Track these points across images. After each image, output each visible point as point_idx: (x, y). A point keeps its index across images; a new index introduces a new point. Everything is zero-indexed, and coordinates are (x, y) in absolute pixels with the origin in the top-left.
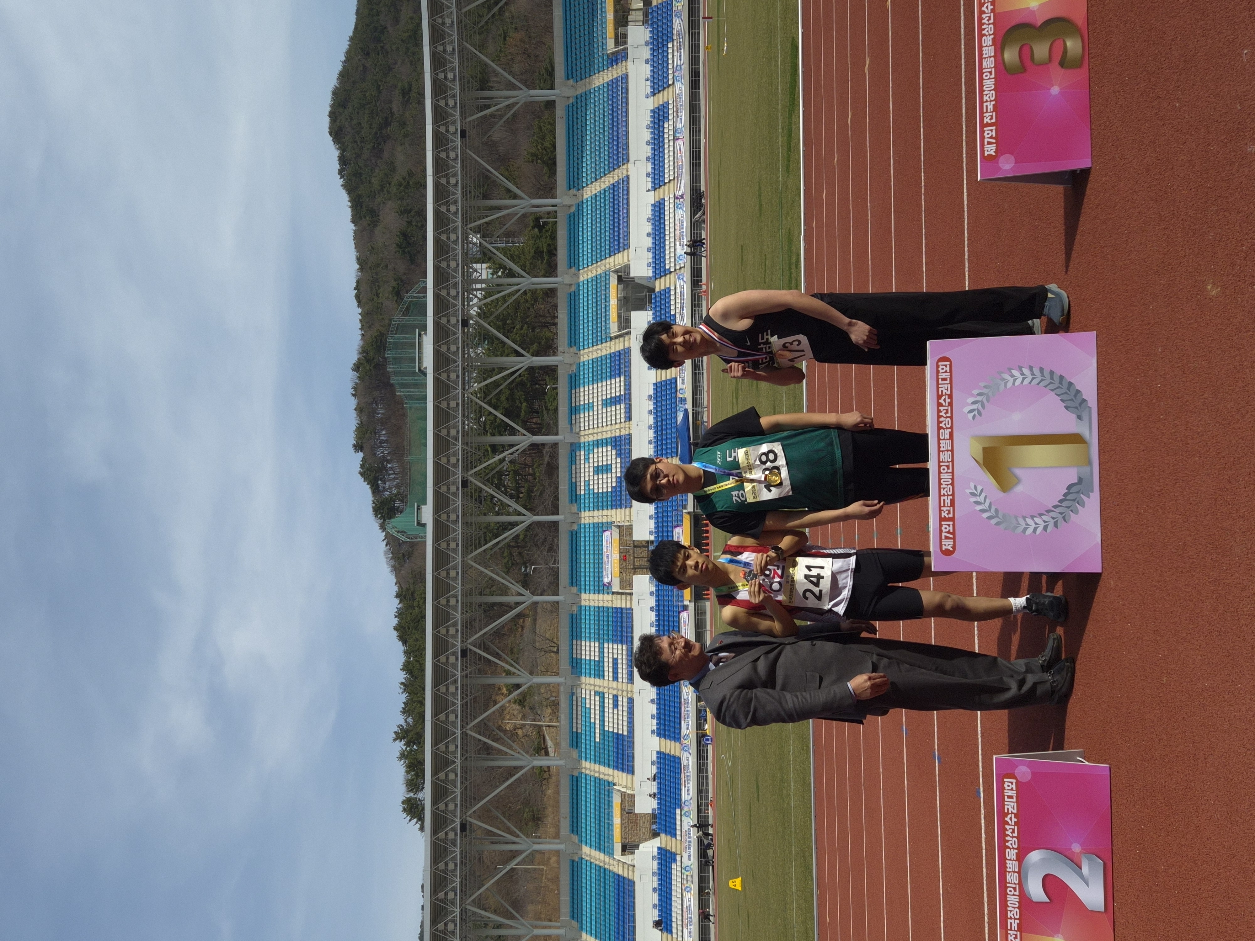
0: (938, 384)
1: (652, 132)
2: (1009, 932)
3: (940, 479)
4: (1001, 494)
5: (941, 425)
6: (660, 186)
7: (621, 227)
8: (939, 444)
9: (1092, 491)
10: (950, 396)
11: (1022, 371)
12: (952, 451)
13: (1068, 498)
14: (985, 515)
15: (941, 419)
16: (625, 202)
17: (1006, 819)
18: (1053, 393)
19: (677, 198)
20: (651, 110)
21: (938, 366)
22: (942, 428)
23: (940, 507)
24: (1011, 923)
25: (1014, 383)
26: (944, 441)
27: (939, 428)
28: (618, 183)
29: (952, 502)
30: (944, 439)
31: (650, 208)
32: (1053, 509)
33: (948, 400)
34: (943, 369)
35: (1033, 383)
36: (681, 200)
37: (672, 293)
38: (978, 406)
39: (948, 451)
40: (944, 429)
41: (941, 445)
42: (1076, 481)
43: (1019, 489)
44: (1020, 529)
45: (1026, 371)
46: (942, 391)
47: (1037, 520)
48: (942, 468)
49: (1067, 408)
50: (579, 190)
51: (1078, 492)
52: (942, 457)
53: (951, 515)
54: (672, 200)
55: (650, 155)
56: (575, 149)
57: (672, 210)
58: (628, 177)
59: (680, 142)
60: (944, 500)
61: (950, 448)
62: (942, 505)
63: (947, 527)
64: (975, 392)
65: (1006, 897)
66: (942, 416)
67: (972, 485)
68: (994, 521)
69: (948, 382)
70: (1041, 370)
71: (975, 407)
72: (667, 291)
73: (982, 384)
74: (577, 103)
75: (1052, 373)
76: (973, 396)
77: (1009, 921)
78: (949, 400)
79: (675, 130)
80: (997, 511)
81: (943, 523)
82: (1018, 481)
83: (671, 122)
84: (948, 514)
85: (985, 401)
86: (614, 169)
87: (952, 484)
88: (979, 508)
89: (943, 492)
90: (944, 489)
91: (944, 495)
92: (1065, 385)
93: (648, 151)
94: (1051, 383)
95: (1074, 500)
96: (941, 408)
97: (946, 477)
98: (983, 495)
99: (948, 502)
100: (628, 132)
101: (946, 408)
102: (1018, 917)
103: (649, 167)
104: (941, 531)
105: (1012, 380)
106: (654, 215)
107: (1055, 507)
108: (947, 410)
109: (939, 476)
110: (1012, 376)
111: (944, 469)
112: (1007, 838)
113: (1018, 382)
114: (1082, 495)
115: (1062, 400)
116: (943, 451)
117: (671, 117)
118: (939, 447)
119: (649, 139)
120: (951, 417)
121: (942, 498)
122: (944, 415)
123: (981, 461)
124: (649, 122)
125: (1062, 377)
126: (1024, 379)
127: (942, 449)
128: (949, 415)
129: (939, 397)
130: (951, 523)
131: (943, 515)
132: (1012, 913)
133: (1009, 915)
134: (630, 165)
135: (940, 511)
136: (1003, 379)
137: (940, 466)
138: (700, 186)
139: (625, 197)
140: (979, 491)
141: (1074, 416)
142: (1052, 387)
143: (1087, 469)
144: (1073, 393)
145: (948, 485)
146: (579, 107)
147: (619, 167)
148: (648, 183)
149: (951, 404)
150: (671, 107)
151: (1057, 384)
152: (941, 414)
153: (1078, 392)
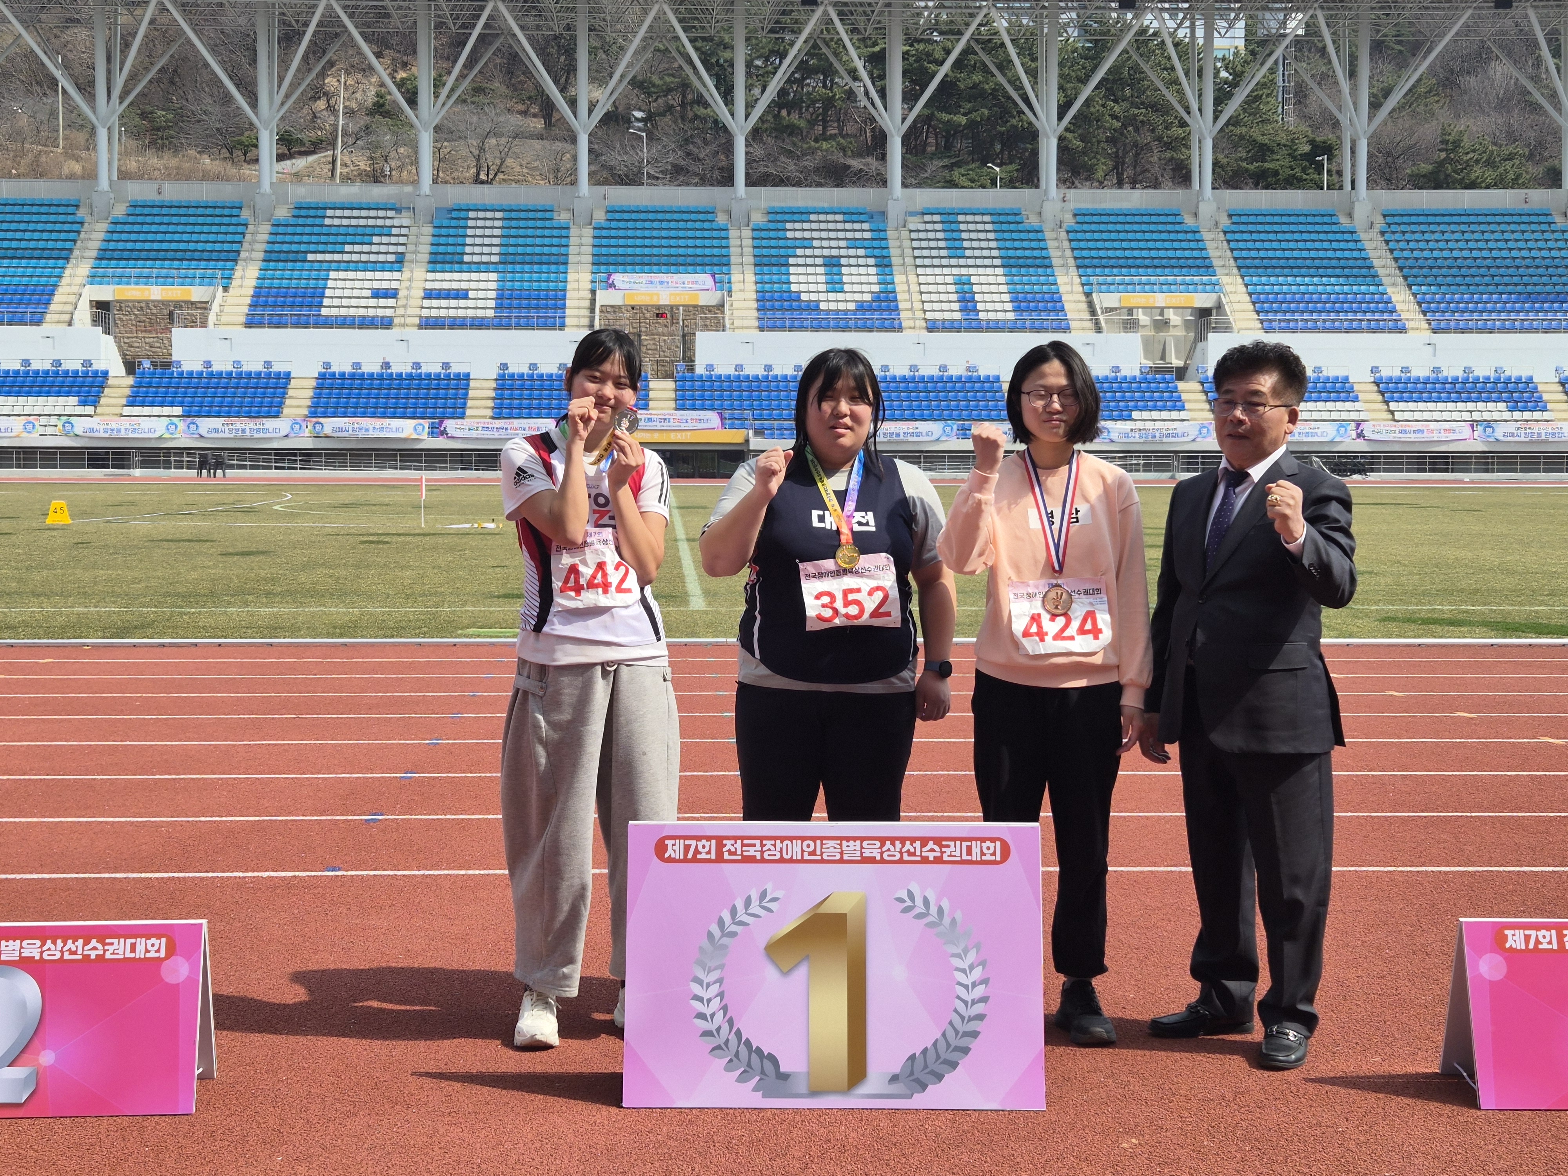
0: (962, 839)
1: (1488, 378)
3: (791, 839)
4: (762, 944)
5: (888, 843)
6: (1382, 393)
7: (1306, 316)
8: (855, 839)
9: (764, 1096)
10: (939, 860)
11: (981, 983)
12: (841, 861)
13: (754, 1055)
14: (726, 916)
15: (898, 844)
16: (1355, 325)
18: (938, 1035)
19: (1358, 426)
20: (1531, 378)
21: (993, 840)
22: (883, 845)
23: (742, 838)
25: (958, 969)
26: (858, 848)
27: (882, 840)
28: (1393, 311)
29: (751, 860)
30: (862, 847)
31: (1340, 373)
32: (734, 1030)
33: (931, 856)
34: (988, 848)
35: (957, 1001)
36: (1354, 434)
37: (1174, 415)
38: (920, 908)
39: (842, 853)
40: (881, 848)
41: (852, 843)
42: (782, 1070)
43: (771, 973)
44: (701, 974)
45: (979, 991)
46: (949, 846)
47: (716, 1003)
48: (811, 843)
49: (912, 1058)
50: (1383, 233)
51: (763, 1072)
52: (831, 843)
53: (726, 856)
54: (1354, 416)
55: (1445, 374)
56: (1463, 227)
57: (1335, 416)
58: (1403, 330)
59: (1466, 431)
60: (754, 845)
61: (846, 857)
62: (746, 842)
63: (707, 849)
64: (945, 904)
66: (903, 846)
67: (778, 894)
68: (715, 929)
69: (965, 857)
70: (980, 1017)
71: (919, 902)
72: (1177, 405)
73: (958, 916)
74: (1553, 232)
75: (975, 1034)
76: (939, 899)
78: (931, 858)
79: (1488, 423)
80: (733, 934)
81: (714, 842)
82: (786, 973)
83: (1507, 415)
84: (729, 851)
85: (930, 919)
86: (1419, 304)
87: (782, 860)
88: (740, 905)
89: (769, 843)
90: (774, 845)
91: (762, 845)
92: (952, 1056)
93: (1452, 370)
94: (957, 1032)
95: (749, 1065)
96: (918, 844)
97: (795, 849)
98: (762, 912)
99: (751, 851)
100: (1491, 331)
101: (918, 853)
103: (1420, 371)
104: (698, 838)
105: (965, 965)
106: (1327, 380)
107: (739, 1034)
108: (913, 854)
109: (797, 838)
110: (972, 967)
111: (808, 846)
113: (960, 977)
114: (758, 1078)
115: (925, 1051)
116: (841, 845)
117: (1517, 415)
118: (848, 839)
119: (1476, 373)
120: (901, 861)
121: (758, 842)
122: (904, 850)
123: (823, 909)
124: (1507, 373)
125: (966, 1050)
126: (966, 987)
127: (845, 843)
128: (906, 857)
129: (938, 841)
130: (713, 857)
131: (728, 843)
134: (1427, 336)
135: (735, 838)
136: (966, 951)
137: (814, 839)
138: (1379, 471)
139: (1364, 324)
140: (770, 905)
141: (897, 1070)
142: (950, 1034)
143: (803, 1090)
144: (939, 1068)
145: (781, 852)
146: (1547, 236)
147: (1424, 313)
148: (1391, 370)
149: (925, 860)
150: (1537, 415)
151: (954, 1042)
152: (908, 843)
153: (940, 1077)
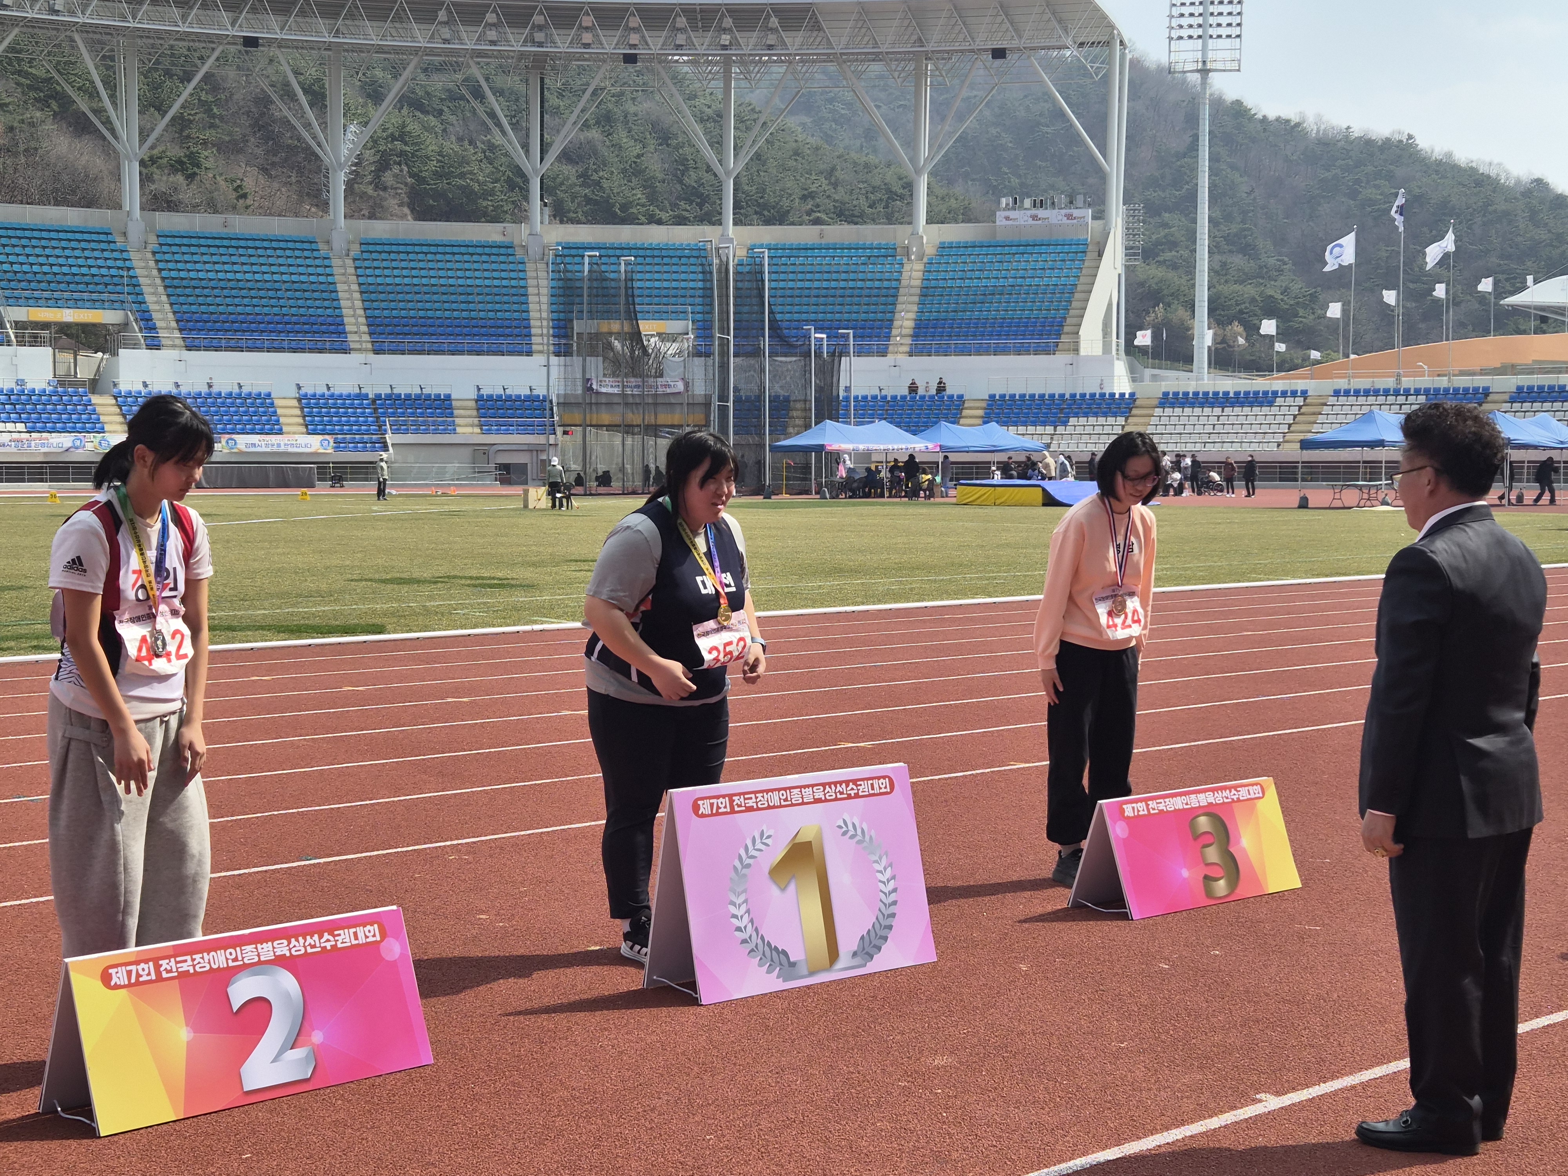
0: (868, 779)
2: (173, 960)
4: (766, 870)
5: (827, 787)
9: (784, 980)
10: (857, 795)
11: (891, 879)
12: (803, 803)
13: (773, 952)
15: (833, 787)
17: (326, 934)
18: (874, 919)
21: (884, 777)
22: (824, 789)
24: (185, 961)
25: (878, 871)
26: (811, 792)
27: (824, 785)
30: (813, 792)
32: (760, 935)
33: (852, 793)
34: (882, 784)
35: (881, 894)
38: (851, 831)
39: (802, 798)
40: (823, 791)
41: (808, 789)
42: (791, 959)
43: (775, 891)
44: (734, 898)
45: (892, 885)
46: (861, 785)
47: (746, 918)
49: (862, 937)
51: (780, 964)
52: (796, 791)
60: (751, 798)
62: (746, 796)
64: (865, 826)
65: (220, 949)
66: (836, 788)
67: (772, 832)
68: (737, 864)
69: (871, 791)
70: (895, 903)
71: (850, 826)
73: (873, 833)
75: (894, 915)
76: (861, 824)
77: (188, 958)
78: (852, 795)
80: (749, 866)
81: (727, 799)
82: (784, 889)
84: (737, 804)
85: (858, 838)
88: (749, 843)
90: (763, 797)
92: (884, 933)
94: (884, 916)
95: (772, 960)
96: (844, 785)
98: (763, 847)
101: (845, 792)
102: (198, 969)
105: (882, 868)
107: (762, 938)
108: (843, 793)
110: (885, 869)
111: (783, 795)
112: (300, 939)
113: (880, 876)
114: (778, 968)
115: (868, 931)
116: (801, 792)
120: (836, 799)
122: (837, 791)
123: (798, 840)
126: (884, 883)
127: (803, 790)
128: (838, 796)
129: (855, 782)
131: (736, 799)
132: (201, 961)
133: (197, 957)
136: (880, 858)
140: (766, 841)
141: (855, 947)
142: (881, 917)
144: (878, 942)
145: (768, 801)
149: (849, 797)
151: (883, 923)
152: (838, 786)
153: (879, 948)
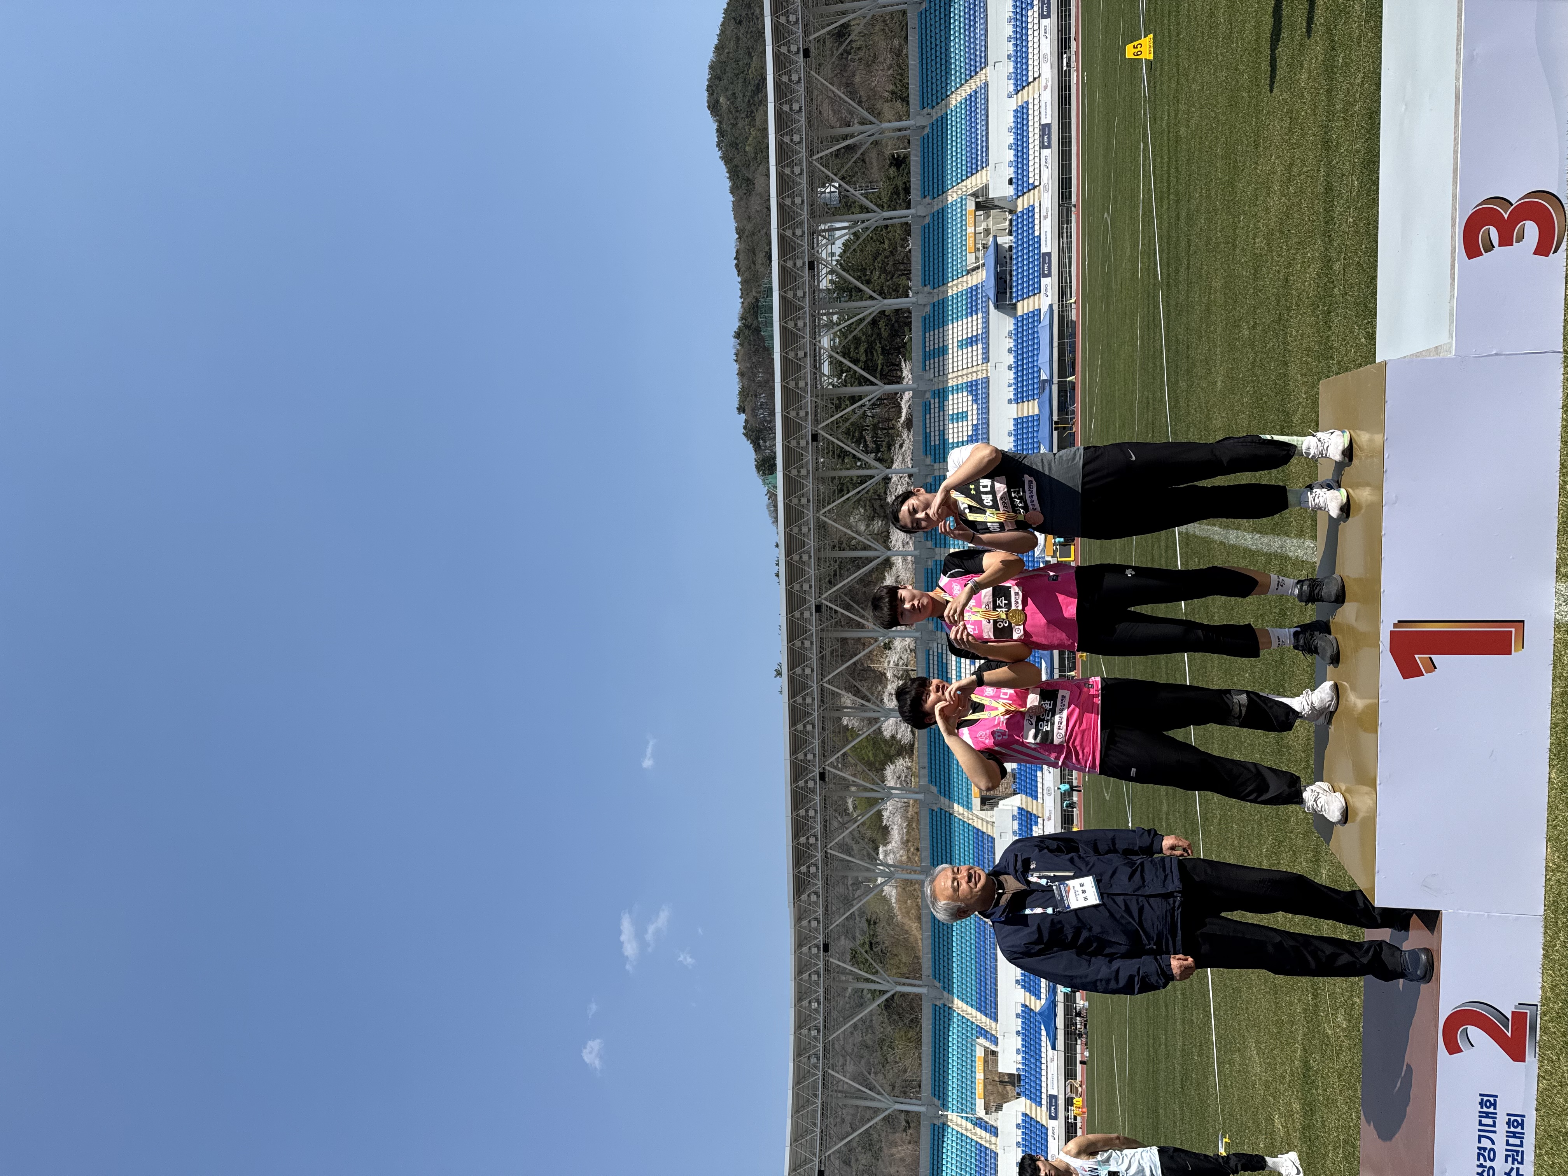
1: (1014, 25)
6: (1023, 88)
7: (979, 142)
16: (984, 112)
28: (976, 92)
31: (1012, 115)
37: (1037, 210)
50: (933, 107)
54: (1037, 102)
55: (1012, 52)
56: (929, 60)
57: (1036, 109)
58: (986, 85)
72: (1031, 210)
86: (971, 77)
93: (1009, 48)
100: (986, 31)
103: (1010, 67)
106: (1016, 122)
119: (1011, 33)
124: (1011, 14)
134: (990, 68)
139: (983, 107)
146: (933, 11)
147: (977, 73)
148: (1010, 86)
